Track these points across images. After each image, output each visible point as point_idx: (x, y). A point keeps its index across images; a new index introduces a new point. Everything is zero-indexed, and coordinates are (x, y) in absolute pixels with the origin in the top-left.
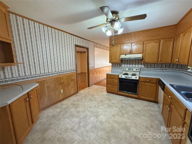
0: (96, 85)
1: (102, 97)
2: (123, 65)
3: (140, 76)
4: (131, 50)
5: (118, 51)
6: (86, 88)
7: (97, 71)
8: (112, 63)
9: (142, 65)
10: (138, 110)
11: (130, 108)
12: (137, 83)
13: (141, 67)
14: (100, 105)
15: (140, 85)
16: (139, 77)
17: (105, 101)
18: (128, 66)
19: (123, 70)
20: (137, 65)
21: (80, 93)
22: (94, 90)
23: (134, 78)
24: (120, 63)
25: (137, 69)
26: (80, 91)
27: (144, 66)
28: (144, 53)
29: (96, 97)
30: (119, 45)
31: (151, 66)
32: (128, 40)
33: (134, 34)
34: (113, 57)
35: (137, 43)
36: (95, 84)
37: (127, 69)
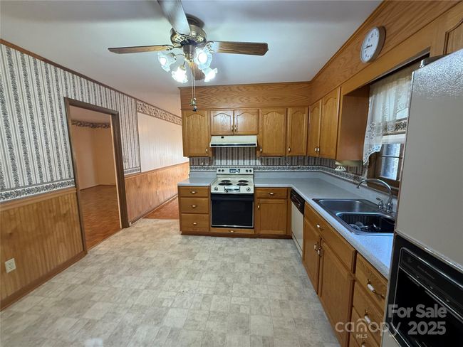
0: (147, 220)
1: (170, 250)
2: (218, 162)
3: (257, 185)
4: (233, 126)
5: (203, 127)
6: (116, 235)
7: (149, 179)
8: (190, 157)
9: (257, 161)
10: (258, 265)
11: (241, 266)
12: (251, 203)
13: (256, 165)
14: (164, 277)
15: (257, 206)
16: (255, 187)
17: (178, 260)
18: (230, 162)
19: (218, 173)
20: (248, 161)
21: (96, 253)
22: (144, 235)
23: (243, 190)
24: (211, 156)
25: (249, 169)
26: (95, 248)
27: (261, 163)
28: (261, 134)
29: (152, 256)
30: (206, 112)
31: (273, 162)
32: (226, 102)
33: (237, 90)
34: (191, 142)
35: (245, 110)
36: (146, 216)
37: (227, 171)
